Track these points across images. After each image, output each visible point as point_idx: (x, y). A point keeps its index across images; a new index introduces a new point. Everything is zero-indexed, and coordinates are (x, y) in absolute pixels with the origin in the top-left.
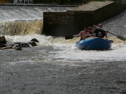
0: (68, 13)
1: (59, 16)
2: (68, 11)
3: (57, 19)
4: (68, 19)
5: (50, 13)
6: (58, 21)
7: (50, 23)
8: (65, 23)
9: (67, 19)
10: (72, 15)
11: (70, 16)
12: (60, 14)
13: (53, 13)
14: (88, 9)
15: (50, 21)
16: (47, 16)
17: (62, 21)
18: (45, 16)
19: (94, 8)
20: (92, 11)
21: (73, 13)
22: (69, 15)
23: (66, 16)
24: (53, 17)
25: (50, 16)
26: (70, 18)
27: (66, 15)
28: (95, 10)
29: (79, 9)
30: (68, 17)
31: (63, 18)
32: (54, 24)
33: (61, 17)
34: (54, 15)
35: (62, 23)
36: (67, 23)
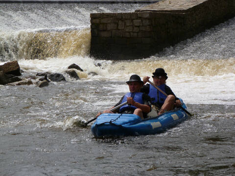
0: (137, 15)
1: (120, 21)
2: (139, 11)
3: (117, 26)
4: (139, 27)
5: (103, 15)
6: (119, 30)
7: (104, 35)
8: (131, 33)
9: (136, 26)
10: (146, 19)
11: (142, 21)
12: (124, 17)
13: (108, 15)
14: (176, 7)
15: (104, 31)
16: (97, 21)
17: (127, 30)
18: (94, 21)
19: (187, 4)
21: (148, 15)
22: (140, 18)
23: (134, 21)
24: (109, 23)
25: (104, 21)
26: (141, 25)
27: (134, 19)
29: (160, 7)
30: (137, 22)
31: (128, 24)
32: (111, 37)
33: (125, 24)
34: (111, 19)
35: (127, 35)
36: (135, 34)
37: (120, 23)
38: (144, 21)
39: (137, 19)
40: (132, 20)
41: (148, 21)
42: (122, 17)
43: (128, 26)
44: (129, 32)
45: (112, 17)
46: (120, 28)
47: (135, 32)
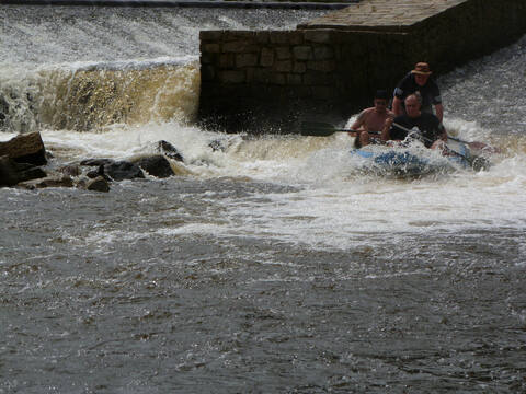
0: (303, 36)
1: (264, 49)
2: (305, 27)
3: (259, 62)
4: (305, 61)
5: (227, 36)
6: (262, 67)
7: (229, 77)
8: (289, 75)
9: (299, 61)
10: (322, 44)
11: (313, 49)
12: (273, 40)
13: (239, 35)
14: (387, 20)
15: (230, 69)
16: (215, 47)
17: (280, 69)
18: (208, 47)
20: (404, 28)
21: (326, 37)
22: (309, 42)
23: (296, 48)
24: (239, 53)
25: (228, 47)
26: (311, 57)
27: (295, 45)
28: (418, 23)
29: (351, 19)
30: (302, 52)
31: (281, 56)
32: (244, 83)
33: (276, 54)
34: (246, 43)
35: (280, 79)
36: (298, 78)
37: (265, 52)
39: (301, 45)
40: (291, 47)
41: (325, 50)
42: (269, 40)
43: (282, 60)
44: (285, 73)
45: (247, 39)
46: (264, 64)
47: (297, 73)
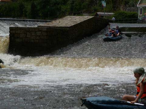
0: (39, 29)
1: (28, 32)
2: (40, 26)
3: (26, 35)
4: (40, 36)
5: (17, 28)
7: (18, 40)
8: (35, 40)
9: (38, 36)
10: (44, 31)
12: (30, 30)
13: (21, 28)
14: (63, 25)
15: (18, 38)
16: (14, 32)
17: (32, 38)
18: (12, 32)
19: (70, 23)
20: (68, 27)
21: (46, 29)
22: (41, 31)
24: (21, 33)
25: (18, 32)
28: (72, 26)
29: (53, 25)
30: (39, 33)
32: (22, 42)
33: (31, 34)
34: (23, 31)
35: (32, 41)
36: (37, 41)
38: (43, 33)
40: (36, 32)
41: (45, 33)
42: (29, 30)
43: (32, 36)
44: (33, 39)
45: (23, 29)
46: (28, 37)
47: (37, 39)
